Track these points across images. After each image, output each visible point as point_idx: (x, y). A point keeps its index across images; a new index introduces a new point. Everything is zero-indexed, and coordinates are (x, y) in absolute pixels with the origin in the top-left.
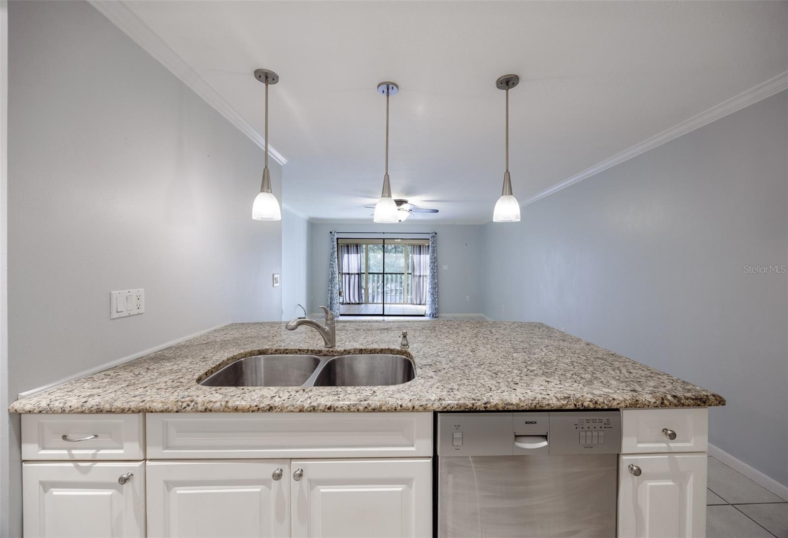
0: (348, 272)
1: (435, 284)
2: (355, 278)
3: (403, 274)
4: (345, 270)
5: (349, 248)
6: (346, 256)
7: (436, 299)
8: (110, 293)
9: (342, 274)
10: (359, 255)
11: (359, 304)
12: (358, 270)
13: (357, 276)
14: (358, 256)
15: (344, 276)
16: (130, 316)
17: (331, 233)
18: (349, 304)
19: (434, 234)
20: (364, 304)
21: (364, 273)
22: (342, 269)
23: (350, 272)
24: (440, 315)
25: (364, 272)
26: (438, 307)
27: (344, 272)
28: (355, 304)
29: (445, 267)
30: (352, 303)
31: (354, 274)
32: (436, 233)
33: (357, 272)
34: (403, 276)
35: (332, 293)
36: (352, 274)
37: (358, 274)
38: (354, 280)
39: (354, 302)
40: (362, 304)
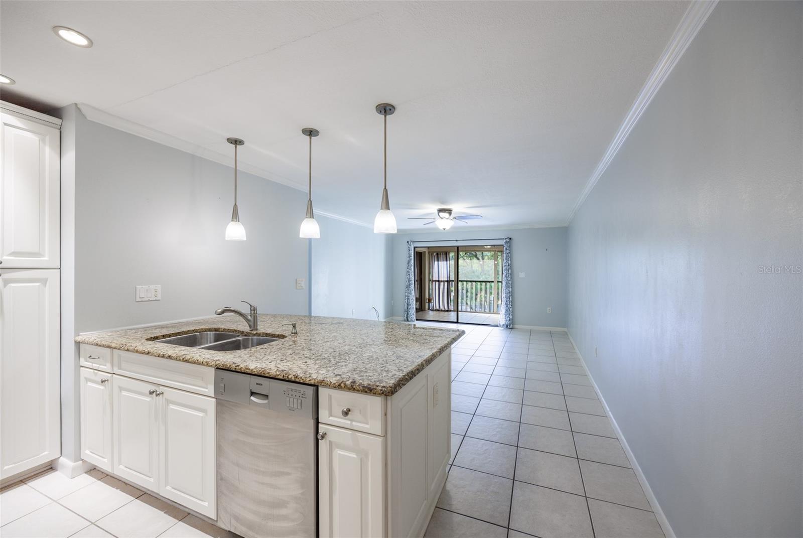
0: (437, 279)
1: (509, 293)
2: (444, 285)
3: (493, 282)
4: (435, 278)
5: (439, 256)
6: (436, 263)
7: (511, 310)
8: (136, 287)
9: (433, 281)
10: (448, 262)
11: (448, 311)
12: (448, 277)
13: (446, 283)
14: (447, 264)
15: (434, 283)
16: (149, 301)
17: (408, 242)
18: (439, 310)
19: (508, 240)
20: (452, 311)
21: (453, 281)
22: (433, 277)
23: (440, 280)
24: (516, 326)
25: (453, 279)
26: (512, 317)
27: (434, 279)
28: (444, 311)
29: (522, 275)
30: (442, 310)
31: (444, 281)
32: (510, 239)
33: (446, 280)
34: (493, 284)
35: (408, 299)
36: (442, 281)
37: (447, 281)
38: (444, 287)
39: (443, 309)
40: (451, 311)
